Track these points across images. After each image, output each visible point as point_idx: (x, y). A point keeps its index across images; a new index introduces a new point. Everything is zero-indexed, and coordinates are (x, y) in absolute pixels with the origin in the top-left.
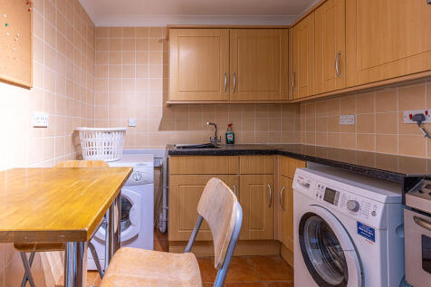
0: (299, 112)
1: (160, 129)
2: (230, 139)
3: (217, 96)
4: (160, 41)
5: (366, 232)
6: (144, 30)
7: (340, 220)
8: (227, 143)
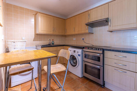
0: (66, 37)
1: (34, 41)
2: (53, 43)
3: (51, 33)
4: (33, 14)
5: (79, 55)
6: (28, 10)
7: (76, 55)
8: (52, 44)
